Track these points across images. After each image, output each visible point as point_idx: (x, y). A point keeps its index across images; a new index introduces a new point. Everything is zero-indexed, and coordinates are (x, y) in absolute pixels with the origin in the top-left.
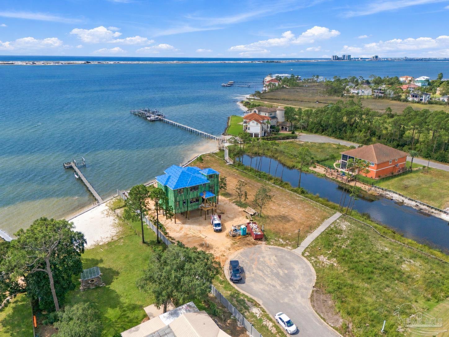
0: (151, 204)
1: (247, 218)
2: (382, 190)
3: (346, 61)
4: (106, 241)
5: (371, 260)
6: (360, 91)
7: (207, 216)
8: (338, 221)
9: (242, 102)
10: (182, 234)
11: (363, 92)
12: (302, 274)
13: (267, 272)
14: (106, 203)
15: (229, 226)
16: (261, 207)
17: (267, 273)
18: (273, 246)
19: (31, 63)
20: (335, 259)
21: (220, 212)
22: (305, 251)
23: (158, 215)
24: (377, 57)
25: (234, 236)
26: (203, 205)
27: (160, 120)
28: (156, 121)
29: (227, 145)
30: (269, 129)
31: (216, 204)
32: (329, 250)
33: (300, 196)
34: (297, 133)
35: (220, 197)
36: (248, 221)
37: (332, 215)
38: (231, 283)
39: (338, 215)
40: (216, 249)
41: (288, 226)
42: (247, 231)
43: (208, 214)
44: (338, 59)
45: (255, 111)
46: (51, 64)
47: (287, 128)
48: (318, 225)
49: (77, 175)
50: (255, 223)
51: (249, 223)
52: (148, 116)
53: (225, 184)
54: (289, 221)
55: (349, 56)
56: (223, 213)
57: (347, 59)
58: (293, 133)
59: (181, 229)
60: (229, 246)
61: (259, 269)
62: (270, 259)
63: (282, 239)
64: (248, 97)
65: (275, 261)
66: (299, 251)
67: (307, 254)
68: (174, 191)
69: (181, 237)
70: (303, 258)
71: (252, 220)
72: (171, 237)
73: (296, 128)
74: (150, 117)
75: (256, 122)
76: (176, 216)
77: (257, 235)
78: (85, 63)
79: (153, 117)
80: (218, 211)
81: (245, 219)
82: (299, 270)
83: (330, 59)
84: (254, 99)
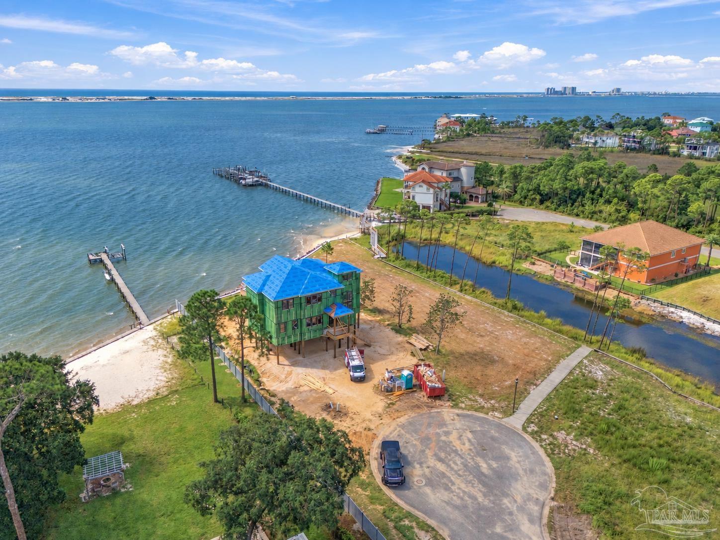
0: (230, 327)
1: (414, 356)
2: (662, 304)
3: (570, 96)
4: (145, 396)
5: (661, 442)
6: (599, 141)
7: (337, 350)
8: (585, 361)
9: (400, 157)
10: (290, 385)
11: (603, 141)
12: (525, 471)
13: (457, 465)
14: (154, 325)
15: (380, 371)
16: (439, 335)
17: (456, 468)
18: (466, 412)
19: (61, 99)
20: (589, 440)
21: (363, 343)
22: (529, 421)
23: (243, 348)
24: (618, 90)
25: (389, 391)
26: (331, 330)
27: (261, 185)
28: (255, 185)
29: (374, 224)
30: (447, 199)
31: (355, 328)
32: (576, 420)
33: (511, 314)
34: (496, 205)
35: (363, 315)
36: (415, 361)
37: (572, 350)
38: (384, 489)
39: (585, 350)
40: (354, 416)
41: (492, 371)
42: (414, 381)
43: (340, 347)
44: (556, 93)
45: (423, 169)
46: (93, 101)
47: (480, 196)
48: (549, 370)
49: (110, 274)
50: (429, 366)
51: (417, 366)
52: (241, 178)
53: (372, 291)
54: (493, 362)
55: (574, 89)
56: (369, 346)
57: (569, 93)
58: (490, 205)
59: (290, 374)
60: (380, 410)
61: (440, 460)
62: (460, 437)
63: (481, 396)
64: (410, 149)
65: (469, 441)
66: (516, 421)
67: (533, 428)
68: (276, 303)
69: (287, 392)
70: (526, 436)
71: (422, 360)
72: (268, 391)
73: (496, 197)
74: (245, 179)
75: (425, 186)
76: (279, 351)
77: (433, 389)
78: (146, 99)
79: (250, 180)
80: (359, 341)
81: (410, 357)
82: (519, 462)
83: (544, 93)
84: (420, 152)
